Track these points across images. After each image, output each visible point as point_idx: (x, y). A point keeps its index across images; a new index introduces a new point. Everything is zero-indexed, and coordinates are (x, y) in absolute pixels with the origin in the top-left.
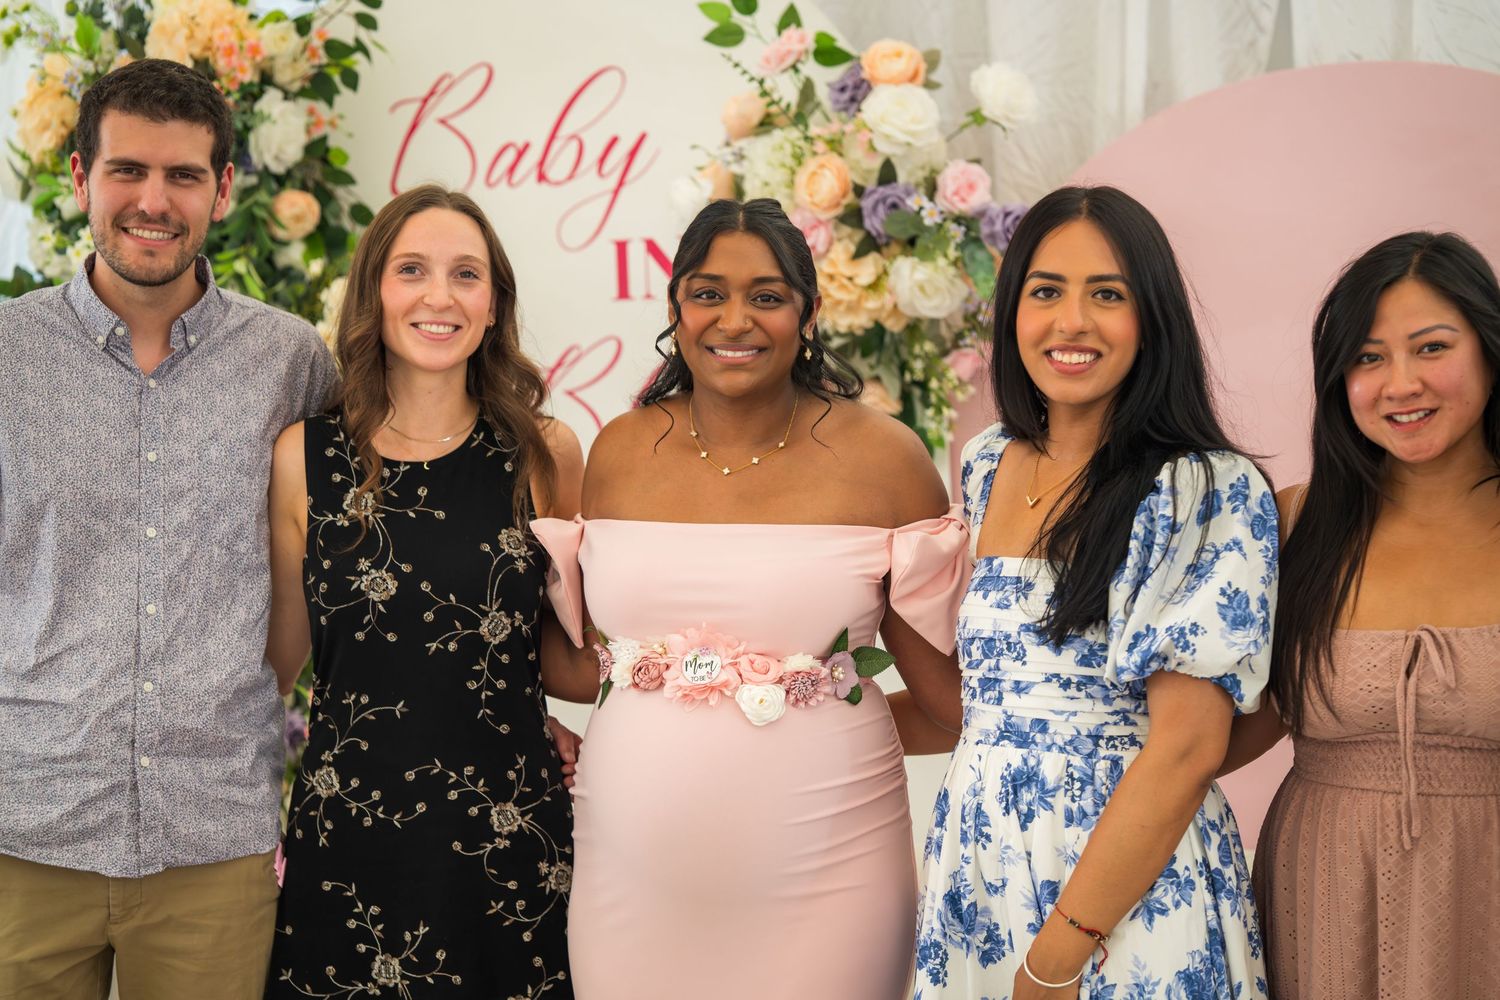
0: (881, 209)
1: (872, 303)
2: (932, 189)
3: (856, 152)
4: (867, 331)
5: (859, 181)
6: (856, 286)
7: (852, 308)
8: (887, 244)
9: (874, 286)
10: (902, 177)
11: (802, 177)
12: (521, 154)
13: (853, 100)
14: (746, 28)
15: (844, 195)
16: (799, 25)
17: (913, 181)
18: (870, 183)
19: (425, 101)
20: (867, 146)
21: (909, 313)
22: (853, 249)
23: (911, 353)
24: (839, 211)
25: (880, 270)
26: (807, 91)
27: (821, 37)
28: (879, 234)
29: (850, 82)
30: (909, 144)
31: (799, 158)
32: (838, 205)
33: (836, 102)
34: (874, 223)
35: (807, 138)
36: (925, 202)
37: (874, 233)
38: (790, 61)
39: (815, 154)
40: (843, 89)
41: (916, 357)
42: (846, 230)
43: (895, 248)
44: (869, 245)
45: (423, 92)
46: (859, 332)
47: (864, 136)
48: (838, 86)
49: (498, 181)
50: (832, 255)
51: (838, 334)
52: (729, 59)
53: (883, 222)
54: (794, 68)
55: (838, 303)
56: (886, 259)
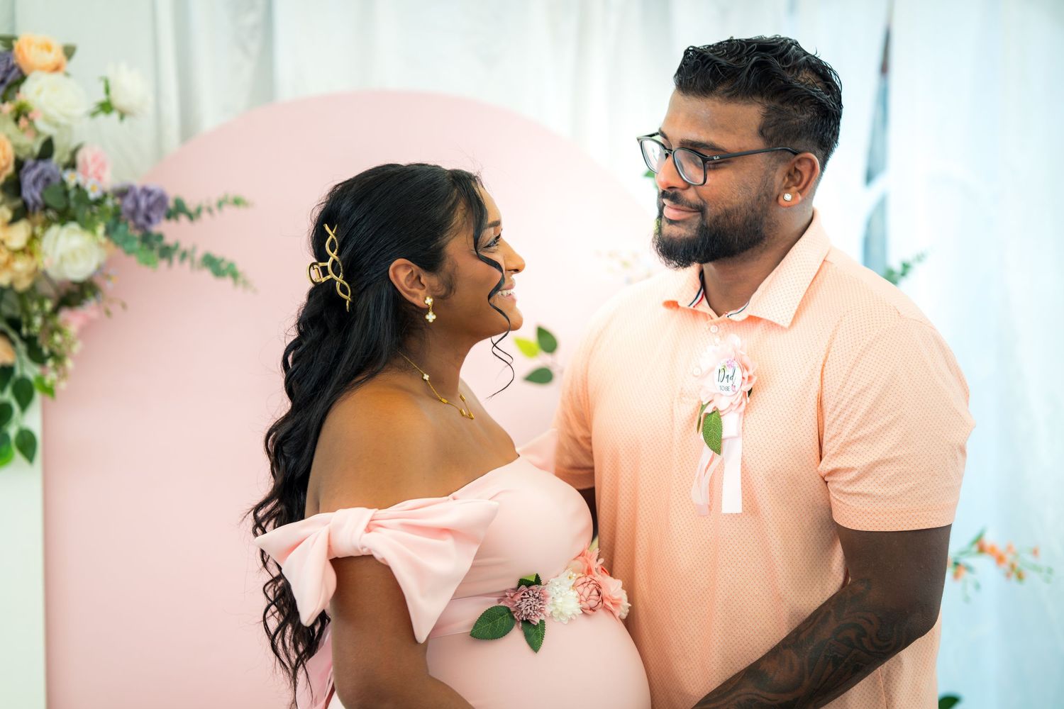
0: (40, 184)
1: (21, 265)
2: (72, 165)
5: (16, 155)
6: (7, 249)
7: (1, 268)
8: (34, 213)
9: (25, 251)
10: (60, 156)
15: (7, 166)
18: (31, 158)
22: (8, 215)
24: (1, 180)
25: (30, 235)
28: (33, 204)
30: (62, 127)
32: (0, 175)
34: (31, 193)
37: (31, 202)
42: (2, 197)
43: (39, 217)
44: (21, 213)
53: (42, 195)
56: (34, 225)
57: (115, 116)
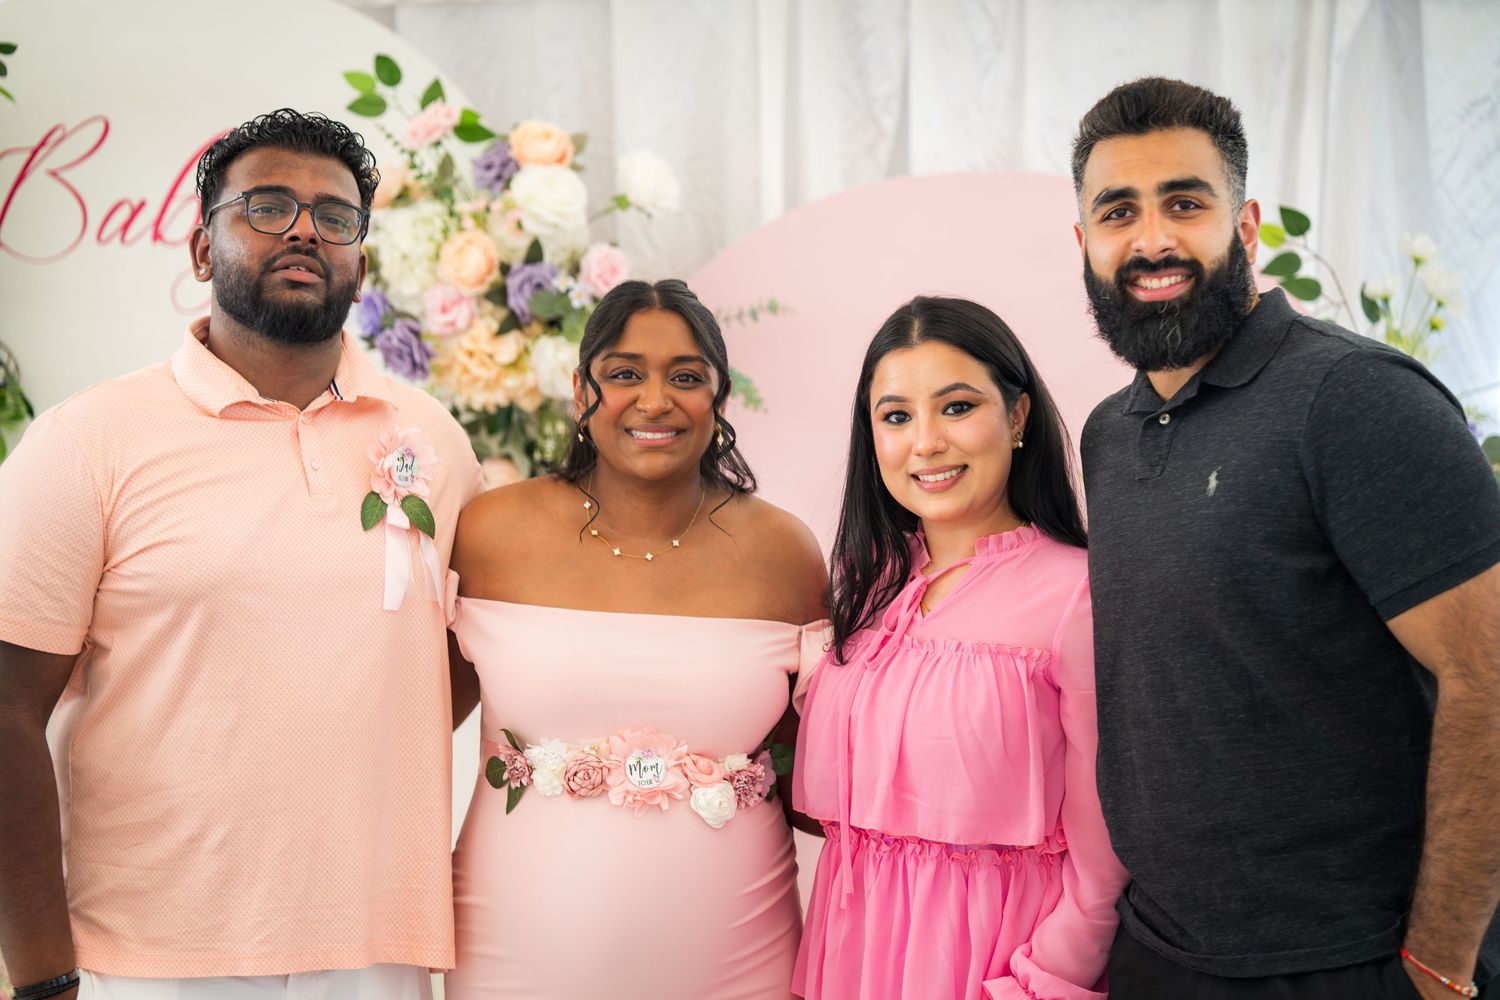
0: (527, 289)
1: (511, 381)
2: (575, 270)
3: (502, 229)
4: (499, 408)
5: (505, 260)
6: (495, 363)
7: (491, 385)
8: (529, 324)
9: (515, 365)
10: (548, 256)
11: (448, 252)
12: (135, 213)
13: (499, 177)
14: (389, 101)
15: (490, 271)
16: (444, 100)
17: (557, 261)
18: (516, 262)
19: (35, 152)
20: (513, 225)
21: (547, 391)
22: (495, 326)
23: (541, 431)
24: (484, 288)
25: (521, 347)
26: (446, 165)
27: (466, 113)
28: (523, 314)
29: (497, 160)
30: (555, 226)
31: (446, 231)
32: (481, 281)
33: (481, 179)
34: (518, 302)
35: (452, 214)
36: (570, 282)
37: (518, 311)
38: (435, 137)
39: (461, 229)
40: (489, 167)
41: (545, 437)
42: (488, 306)
43: (536, 328)
44: (512, 323)
45: (35, 143)
46: (492, 410)
47: (513, 216)
48: (485, 162)
49: (110, 239)
50: (474, 332)
51: (470, 409)
52: (382, 129)
53: (529, 303)
54: (438, 144)
55: (476, 379)
56: (527, 336)
57: (631, 213)
